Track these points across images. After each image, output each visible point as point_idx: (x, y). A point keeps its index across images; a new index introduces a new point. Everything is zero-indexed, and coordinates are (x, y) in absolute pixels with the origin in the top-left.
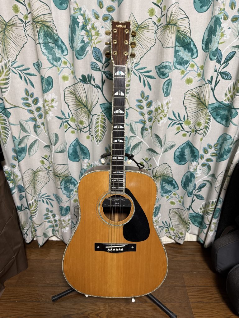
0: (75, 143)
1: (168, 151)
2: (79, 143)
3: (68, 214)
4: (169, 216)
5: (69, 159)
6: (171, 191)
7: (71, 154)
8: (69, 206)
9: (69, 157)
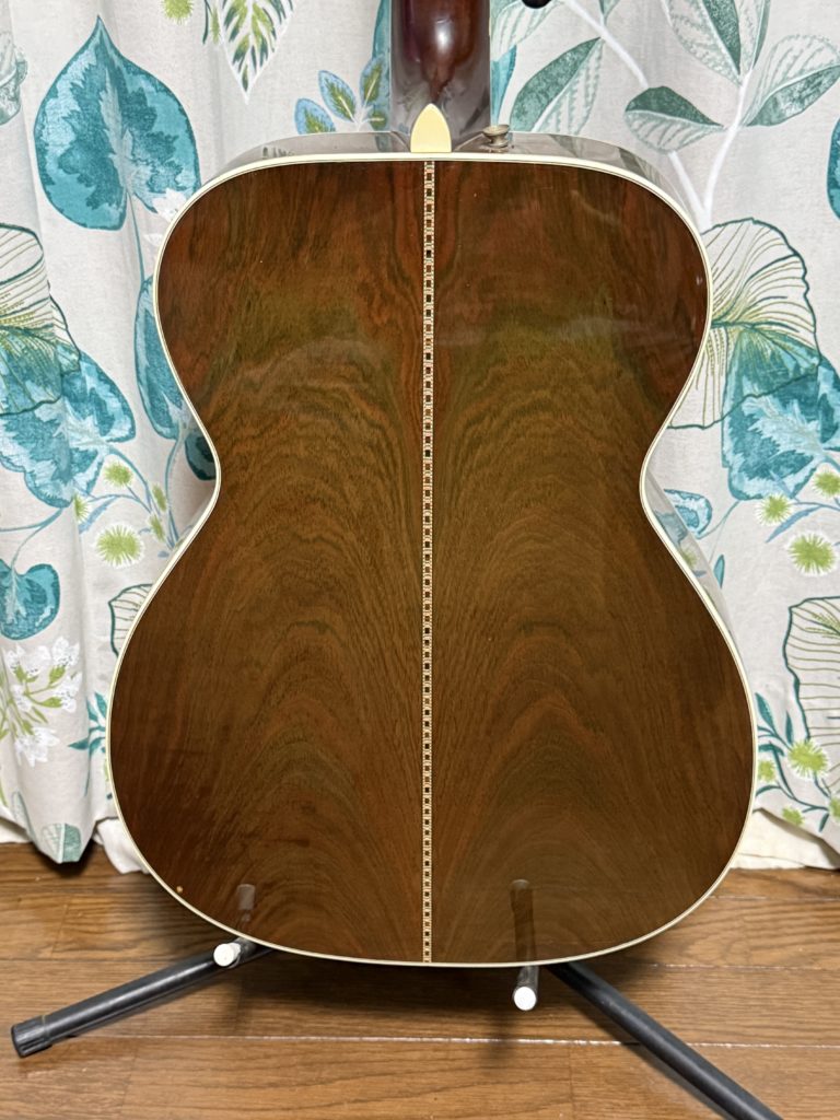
0: (88, 72)
1: (782, 119)
2: (111, 64)
3: (43, 626)
4: (785, 655)
5: (48, 194)
6: (801, 462)
7: (62, 163)
8: (49, 567)
9: (47, 180)
